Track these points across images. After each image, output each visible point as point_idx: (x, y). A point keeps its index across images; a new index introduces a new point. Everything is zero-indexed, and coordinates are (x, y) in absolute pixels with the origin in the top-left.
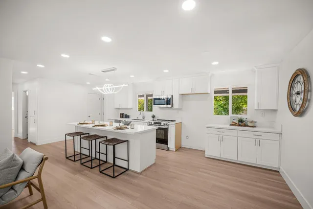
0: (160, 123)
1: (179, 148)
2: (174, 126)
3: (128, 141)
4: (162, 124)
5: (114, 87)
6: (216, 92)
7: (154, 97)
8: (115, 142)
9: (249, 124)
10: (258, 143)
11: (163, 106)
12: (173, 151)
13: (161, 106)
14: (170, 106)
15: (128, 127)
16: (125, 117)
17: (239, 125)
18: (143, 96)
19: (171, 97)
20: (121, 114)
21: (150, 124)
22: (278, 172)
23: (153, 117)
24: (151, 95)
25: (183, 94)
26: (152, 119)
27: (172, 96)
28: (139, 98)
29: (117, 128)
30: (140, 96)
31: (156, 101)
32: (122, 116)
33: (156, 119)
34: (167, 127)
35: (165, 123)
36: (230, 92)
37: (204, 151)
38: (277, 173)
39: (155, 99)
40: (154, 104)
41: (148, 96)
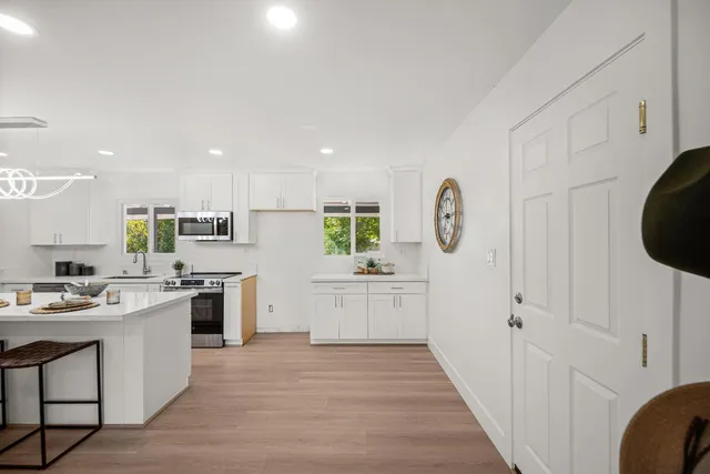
0: (202, 282)
1: (252, 337)
2: (239, 285)
3: (97, 343)
4: (207, 283)
5: (34, 179)
6: (328, 209)
7: (180, 215)
8: (44, 353)
9: (384, 270)
10: (397, 302)
11: (205, 238)
12: (238, 346)
13: (200, 238)
14: (227, 238)
15: (94, 300)
16: (75, 271)
17: (369, 273)
18: (143, 211)
19: (228, 216)
20: (58, 264)
21: (169, 286)
22: (426, 345)
23: (179, 266)
24: (171, 210)
25: (258, 211)
26: (174, 272)
27: (232, 214)
28: (130, 217)
29: (52, 308)
30: (133, 211)
31: (185, 224)
32: (65, 269)
33: (187, 271)
34: (219, 290)
35: (215, 280)
36: (353, 210)
37: (309, 333)
38: (424, 348)
39: (182, 221)
40: (181, 233)
41: (158, 211)
